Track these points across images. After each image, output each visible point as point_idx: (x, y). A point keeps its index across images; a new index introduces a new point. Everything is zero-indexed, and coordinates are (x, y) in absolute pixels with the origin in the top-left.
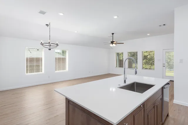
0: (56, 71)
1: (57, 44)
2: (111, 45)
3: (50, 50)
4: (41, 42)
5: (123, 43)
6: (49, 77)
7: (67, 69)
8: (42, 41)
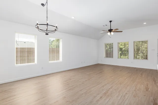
0: (50, 62)
1: (56, 27)
2: (109, 33)
3: (47, 34)
4: (37, 24)
5: (122, 32)
6: (42, 68)
7: (61, 59)
8: (37, 22)
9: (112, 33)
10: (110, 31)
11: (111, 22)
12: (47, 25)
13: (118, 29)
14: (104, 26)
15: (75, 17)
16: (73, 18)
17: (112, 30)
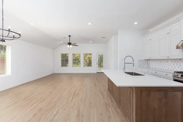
9: (71, 46)
10: (70, 44)
11: (70, 36)
12: (9, 31)
13: (76, 44)
14: (63, 38)
15: (34, 24)
16: (32, 24)
17: (71, 43)
